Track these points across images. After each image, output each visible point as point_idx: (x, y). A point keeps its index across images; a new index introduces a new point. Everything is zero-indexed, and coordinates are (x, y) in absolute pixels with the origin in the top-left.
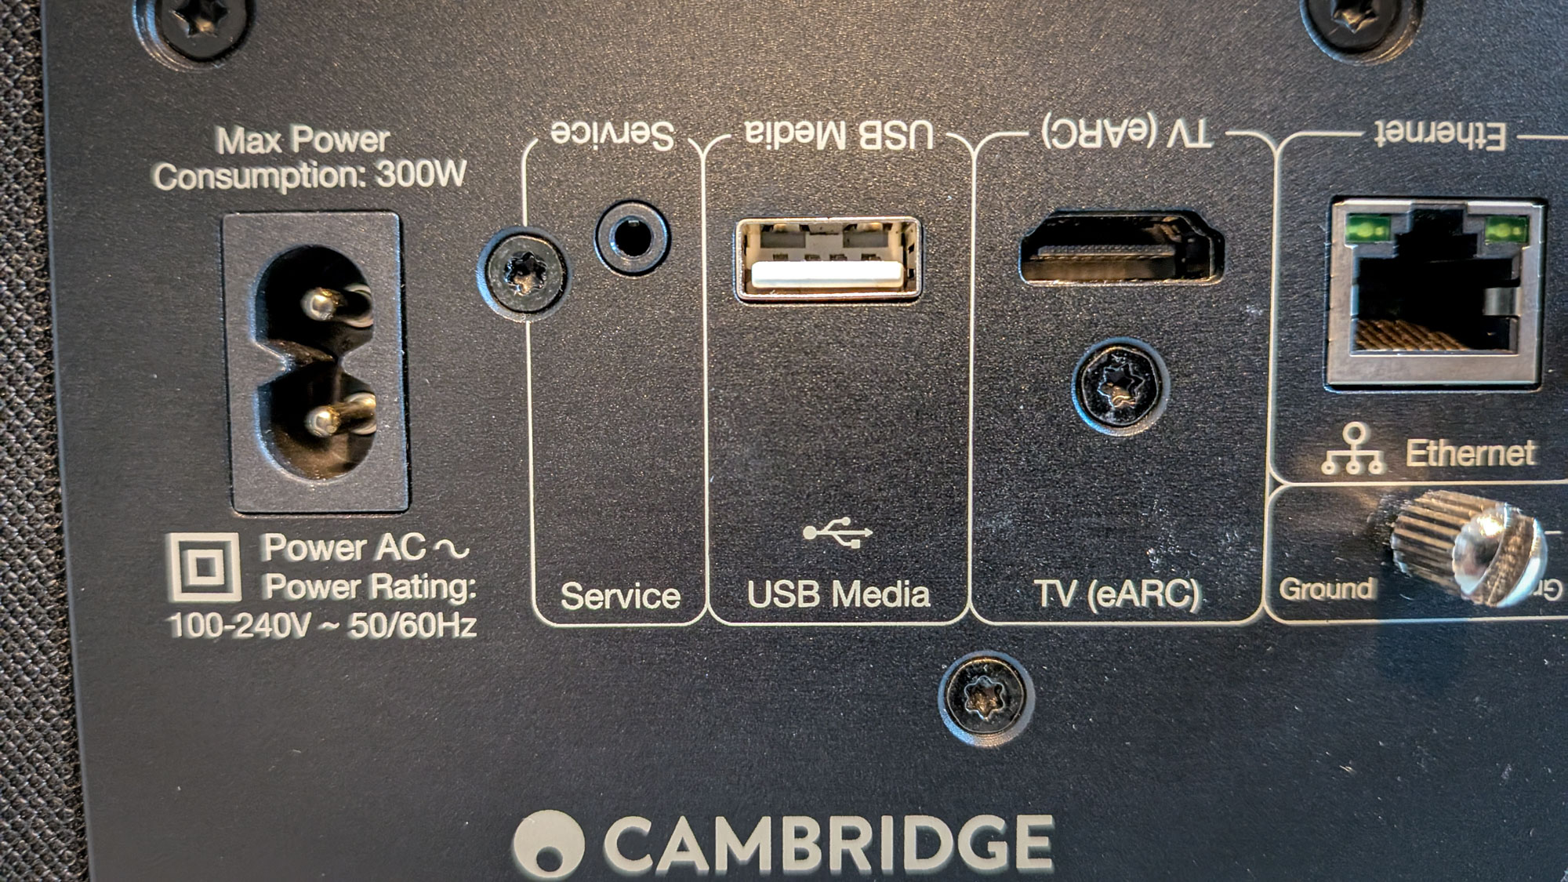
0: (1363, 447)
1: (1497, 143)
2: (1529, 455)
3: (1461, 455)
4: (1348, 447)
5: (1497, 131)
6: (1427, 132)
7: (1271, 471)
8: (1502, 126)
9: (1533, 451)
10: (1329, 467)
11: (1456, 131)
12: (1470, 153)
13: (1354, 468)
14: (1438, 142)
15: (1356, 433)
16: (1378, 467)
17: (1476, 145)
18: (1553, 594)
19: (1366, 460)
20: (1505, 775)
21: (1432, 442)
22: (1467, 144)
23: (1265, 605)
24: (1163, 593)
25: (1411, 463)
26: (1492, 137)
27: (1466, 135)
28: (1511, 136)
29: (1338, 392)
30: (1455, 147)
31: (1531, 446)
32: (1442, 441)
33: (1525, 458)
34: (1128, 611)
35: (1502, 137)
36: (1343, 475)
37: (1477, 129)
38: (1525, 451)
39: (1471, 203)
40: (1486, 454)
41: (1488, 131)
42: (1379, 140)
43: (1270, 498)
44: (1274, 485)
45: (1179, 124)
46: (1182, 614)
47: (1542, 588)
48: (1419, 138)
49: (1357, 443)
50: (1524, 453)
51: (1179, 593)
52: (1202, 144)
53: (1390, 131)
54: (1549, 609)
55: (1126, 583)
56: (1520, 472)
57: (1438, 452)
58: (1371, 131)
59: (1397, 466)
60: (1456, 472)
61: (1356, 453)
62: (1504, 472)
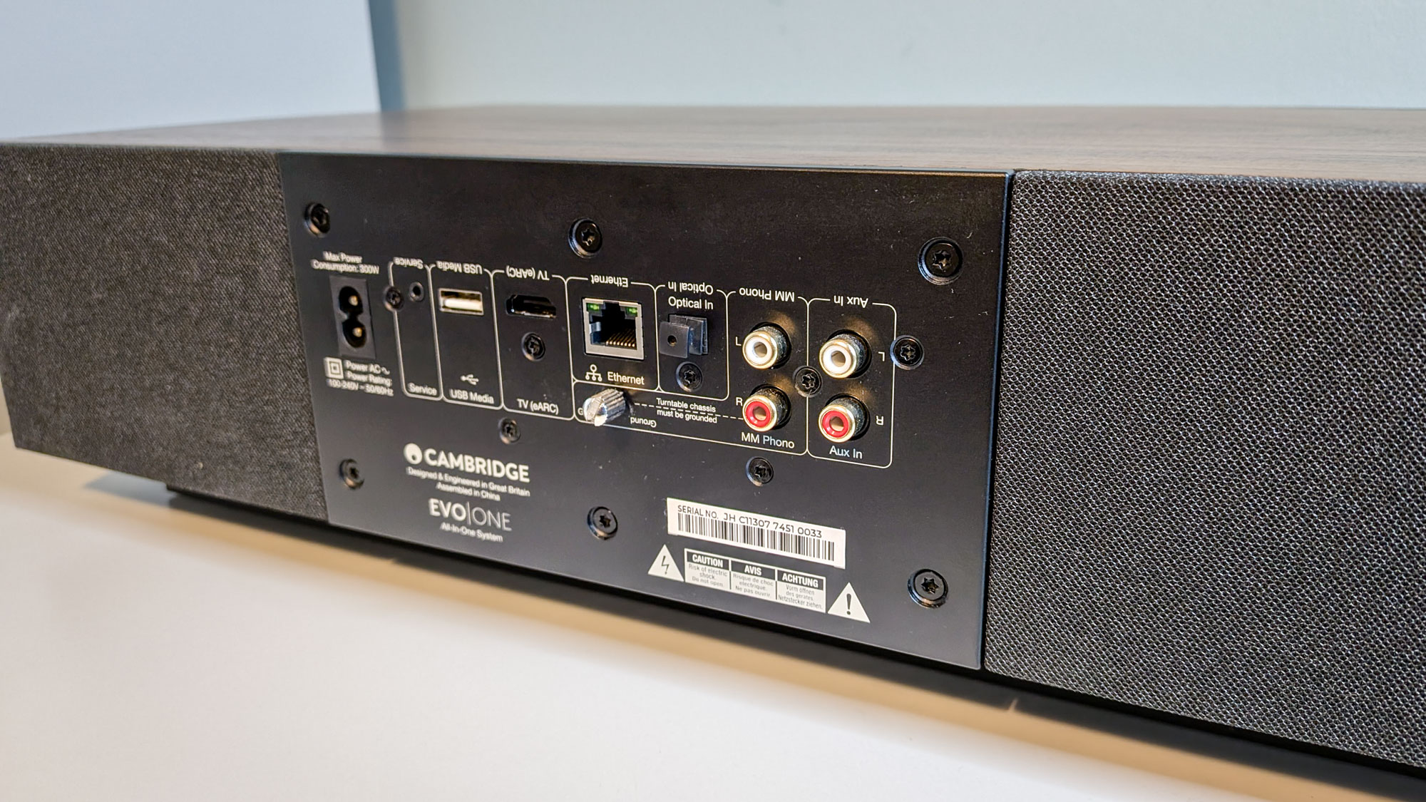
0: (596, 373)
2: (643, 382)
3: (623, 379)
4: (591, 372)
5: (625, 281)
6: (605, 280)
7: (573, 377)
8: (626, 279)
10: (587, 377)
11: (614, 280)
12: (618, 287)
13: (594, 378)
14: (609, 283)
15: (593, 368)
16: (600, 379)
17: (619, 285)
18: (653, 425)
19: (597, 377)
20: (645, 478)
21: (615, 374)
22: (617, 284)
23: (574, 415)
24: (546, 407)
25: (610, 379)
26: (624, 283)
27: (616, 281)
28: (629, 283)
29: (588, 356)
30: (614, 285)
31: (642, 379)
32: (618, 374)
34: (540, 411)
35: (627, 283)
36: (591, 380)
37: (619, 280)
39: (620, 302)
40: (630, 379)
41: (622, 280)
42: (593, 281)
43: (573, 384)
44: (574, 381)
45: (540, 272)
46: (554, 414)
47: (651, 423)
48: (603, 282)
49: (594, 371)
50: (640, 381)
51: (553, 408)
52: (547, 279)
53: (596, 279)
54: (653, 429)
55: (540, 404)
56: (640, 386)
57: (617, 377)
58: (590, 279)
59: (605, 380)
60: (622, 384)
61: (594, 374)
62: (636, 386)
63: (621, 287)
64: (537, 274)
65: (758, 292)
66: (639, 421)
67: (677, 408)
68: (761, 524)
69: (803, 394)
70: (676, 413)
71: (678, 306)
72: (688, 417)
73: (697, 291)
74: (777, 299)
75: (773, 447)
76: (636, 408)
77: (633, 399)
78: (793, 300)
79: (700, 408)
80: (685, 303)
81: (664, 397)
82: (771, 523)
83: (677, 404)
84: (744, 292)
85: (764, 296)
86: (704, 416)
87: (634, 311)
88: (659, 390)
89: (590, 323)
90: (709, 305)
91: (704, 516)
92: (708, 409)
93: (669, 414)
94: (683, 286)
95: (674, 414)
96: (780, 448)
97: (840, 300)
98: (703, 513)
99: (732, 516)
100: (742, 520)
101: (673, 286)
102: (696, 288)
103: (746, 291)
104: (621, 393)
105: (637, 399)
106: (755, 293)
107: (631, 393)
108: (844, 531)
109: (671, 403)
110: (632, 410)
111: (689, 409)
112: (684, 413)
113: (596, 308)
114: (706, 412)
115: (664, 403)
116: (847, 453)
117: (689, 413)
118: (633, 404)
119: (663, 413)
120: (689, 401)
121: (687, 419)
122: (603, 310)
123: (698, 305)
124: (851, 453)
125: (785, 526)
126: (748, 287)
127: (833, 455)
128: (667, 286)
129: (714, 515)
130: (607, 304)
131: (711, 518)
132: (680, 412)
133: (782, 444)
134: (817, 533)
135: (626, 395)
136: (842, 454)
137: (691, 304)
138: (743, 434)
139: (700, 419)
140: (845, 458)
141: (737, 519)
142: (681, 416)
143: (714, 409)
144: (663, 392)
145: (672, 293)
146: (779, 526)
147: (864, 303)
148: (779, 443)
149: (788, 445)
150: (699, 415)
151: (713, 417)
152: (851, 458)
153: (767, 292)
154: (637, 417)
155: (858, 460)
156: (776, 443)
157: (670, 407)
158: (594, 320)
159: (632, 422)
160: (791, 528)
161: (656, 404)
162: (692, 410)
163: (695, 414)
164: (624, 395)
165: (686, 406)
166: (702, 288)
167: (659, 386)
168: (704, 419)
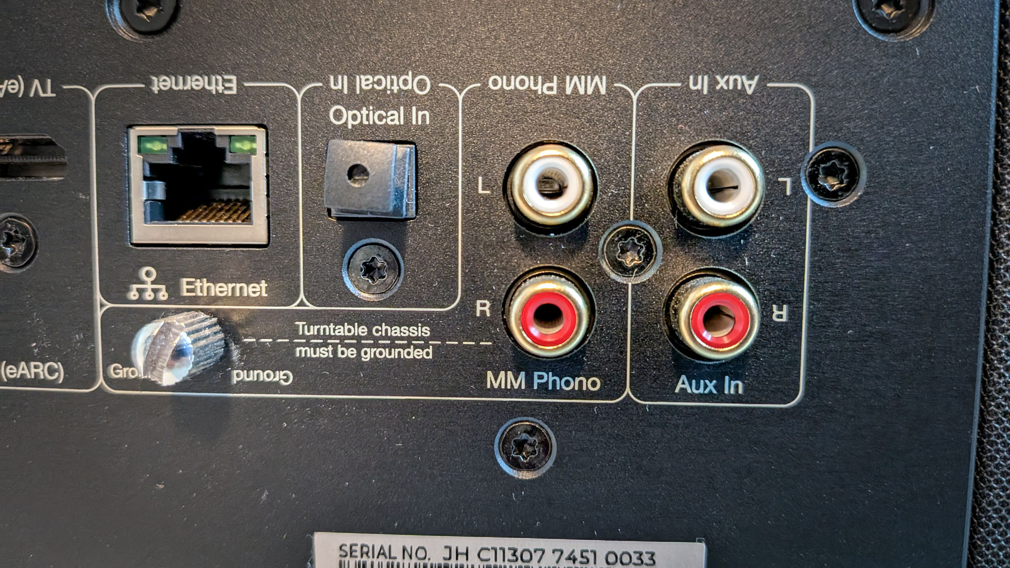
0: (153, 283)
1: (230, 89)
2: (264, 290)
3: (218, 289)
4: (143, 282)
5: (230, 81)
6: (185, 83)
7: (98, 297)
8: (234, 78)
9: (266, 287)
10: (133, 295)
11: (204, 82)
12: (213, 95)
13: (149, 295)
14: (192, 89)
15: (148, 274)
16: (163, 295)
17: (217, 91)
18: (286, 380)
19: (155, 291)
20: (264, 496)
21: (199, 280)
22: (212, 90)
23: (101, 380)
24: (40, 370)
25: (185, 294)
26: (227, 85)
27: (210, 83)
28: (239, 84)
29: (138, 248)
30: (203, 93)
31: (264, 284)
32: (205, 280)
33: (261, 291)
34: (23, 381)
35: (234, 85)
36: (140, 301)
37: (217, 80)
38: (261, 287)
39: (216, 128)
40: (233, 289)
41: (224, 80)
42: (155, 89)
43: (99, 313)
44: (101, 305)
45: (36, 82)
46: (52, 384)
47: (279, 376)
48: (181, 87)
49: (149, 280)
50: (260, 289)
51: (51, 371)
52: (49, 94)
53: (161, 83)
54: (284, 390)
55: (23, 364)
56: (258, 301)
57: (202, 287)
58: (149, 83)
59: (175, 295)
60: (215, 300)
61: (149, 286)
62: (248, 300)
63: (220, 95)
64: (28, 87)
65: (529, 82)
66: (253, 376)
67: (342, 338)
68: (526, 556)
69: (620, 279)
70: (340, 349)
71: (351, 123)
72: (368, 355)
73: (395, 88)
74: (569, 91)
75: (555, 393)
76: (246, 350)
77: (241, 331)
78: (603, 91)
79: (396, 331)
80: (368, 116)
81: (311, 318)
82: (548, 552)
83: (342, 330)
84: (498, 83)
85: (542, 88)
86: (403, 347)
87: (246, 146)
88: (302, 304)
89: (145, 178)
90: (419, 116)
91: (400, 559)
92: (413, 331)
93: (324, 353)
94: (364, 82)
95: (335, 352)
96: (568, 395)
97: (701, 84)
98: (397, 552)
99: (462, 550)
100: (484, 555)
101: (340, 84)
102: (392, 84)
103: (502, 82)
104: (215, 320)
105: (248, 330)
106: (522, 82)
107: (236, 318)
108: (703, 546)
109: (330, 329)
110: (235, 354)
111: (370, 335)
112: (359, 347)
113: (157, 146)
114: (409, 339)
115: (314, 330)
116: (711, 386)
117: (369, 346)
118: (237, 341)
119: (310, 353)
120: (369, 320)
121: (366, 358)
122: (175, 151)
123: (395, 118)
124: (720, 387)
125: (577, 555)
126: (509, 73)
127: (684, 396)
128: (327, 82)
129: (421, 554)
130: (186, 137)
131: (414, 560)
132: (348, 346)
133: (574, 384)
134: (646, 558)
135: (225, 324)
136: (701, 391)
137: (380, 118)
138: (490, 374)
139: (395, 354)
140: (709, 397)
141: (473, 555)
142: (351, 353)
143: (426, 331)
144: (312, 307)
145: (338, 98)
146: (566, 555)
147: (750, 85)
148: (567, 383)
149: (587, 384)
150: (392, 346)
151: (422, 348)
152: (720, 395)
153: (547, 78)
154: (248, 367)
155: (737, 398)
156: (561, 384)
157: (326, 337)
158: (156, 172)
159: (235, 380)
160: (590, 556)
161: (295, 333)
162: (376, 339)
163: (384, 346)
164: (220, 323)
165: (362, 330)
166: (405, 82)
167: (302, 296)
168: (404, 354)
